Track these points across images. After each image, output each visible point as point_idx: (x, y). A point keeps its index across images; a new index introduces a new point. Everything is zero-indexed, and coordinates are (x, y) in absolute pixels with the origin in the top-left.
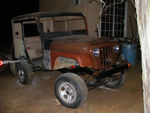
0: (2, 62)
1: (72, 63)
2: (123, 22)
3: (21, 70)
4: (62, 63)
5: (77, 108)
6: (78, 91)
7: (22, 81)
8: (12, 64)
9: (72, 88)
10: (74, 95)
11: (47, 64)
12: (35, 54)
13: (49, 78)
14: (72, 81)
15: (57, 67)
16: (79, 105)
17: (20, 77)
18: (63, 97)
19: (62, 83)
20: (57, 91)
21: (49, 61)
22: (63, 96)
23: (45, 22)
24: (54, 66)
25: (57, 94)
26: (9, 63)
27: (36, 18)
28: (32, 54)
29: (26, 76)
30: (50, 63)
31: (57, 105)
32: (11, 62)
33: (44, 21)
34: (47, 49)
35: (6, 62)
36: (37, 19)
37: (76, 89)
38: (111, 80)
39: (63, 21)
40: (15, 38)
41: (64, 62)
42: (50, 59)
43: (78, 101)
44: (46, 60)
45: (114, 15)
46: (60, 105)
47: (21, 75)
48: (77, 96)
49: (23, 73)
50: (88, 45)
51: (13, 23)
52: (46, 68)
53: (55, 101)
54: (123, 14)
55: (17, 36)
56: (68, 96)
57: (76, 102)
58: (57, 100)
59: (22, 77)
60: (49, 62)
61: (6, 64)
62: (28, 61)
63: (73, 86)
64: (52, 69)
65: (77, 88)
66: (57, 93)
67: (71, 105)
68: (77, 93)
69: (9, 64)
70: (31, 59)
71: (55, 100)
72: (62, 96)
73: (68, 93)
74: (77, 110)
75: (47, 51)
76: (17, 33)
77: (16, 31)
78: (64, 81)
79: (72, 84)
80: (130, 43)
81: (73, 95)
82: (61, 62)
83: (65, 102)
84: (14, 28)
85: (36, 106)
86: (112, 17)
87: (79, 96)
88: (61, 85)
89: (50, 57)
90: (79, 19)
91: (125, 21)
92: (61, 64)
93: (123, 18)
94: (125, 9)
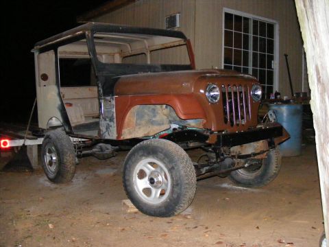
0: (10, 143)
1: (163, 124)
2: (270, 66)
3: (50, 152)
4: (140, 125)
5: (173, 214)
6: (174, 173)
7: (52, 176)
8: (31, 147)
9: (161, 169)
10: (167, 185)
11: (108, 127)
12: (81, 116)
13: (112, 173)
14: (161, 153)
15: (130, 133)
16: (177, 207)
17: (48, 167)
18: (143, 194)
19: (141, 160)
20: (128, 180)
21: (111, 120)
22: (141, 192)
23: (104, 56)
24: (123, 131)
25: (128, 188)
26: (24, 145)
27: (87, 33)
28: (77, 116)
29: (60, 162)
30: (115, 125)
31: (129, 211)
32: (29, 143)
33: (101, 56)
34: (109, 96)
35: (19, 143)
36: (88, 35)
37: (171, 170)
38: (246, 165)
39: (142, 54)
40: (40, 86)
41: (143, 122)
42: (115, 115)
43: (175, 196)
44: (105, 120)
45: (251, 51)
46: (136, 213)
47: (51, 163)
48: (173, 187)
49: (54, 158)
50: (196, 78)
51: (36, 54)
52: (106, 138)
53: (124, 204)
54: (271, 50)
55: (43, 82)
56: (154, 191)
57: (170, 200)
58: (128, 202)
59: (53, 168)
60: (111, 124)
61: (17, 147)
62: (67, 129)
63: (164, 163)
64: (118, 137)
65: (173, 168)
66: (127, 183)
67: (160, 207)
68: (172, 178)
69: (24, 147)
70: (73, 125)
71: (124, 201)
72: (138, 190)
73: (152, 181)
74: (172, 220)
75: (108, 98)
76: (45, 77)
77: (42, 73)
78: (143, 155)
79: (162, 160)
80: (287, 102)
81: (164, 185)
82: (138, 122)
83: (146, 204)
84: (39, 64)
85: (81, 214)
86: (246, 54)
87: (177, 185)
88: (137, 166)
89: (114, 110)
90: (177, 46)
91: (276, 65)
92: (138, 127)
93: (271, 58)
94: (275, 39)
